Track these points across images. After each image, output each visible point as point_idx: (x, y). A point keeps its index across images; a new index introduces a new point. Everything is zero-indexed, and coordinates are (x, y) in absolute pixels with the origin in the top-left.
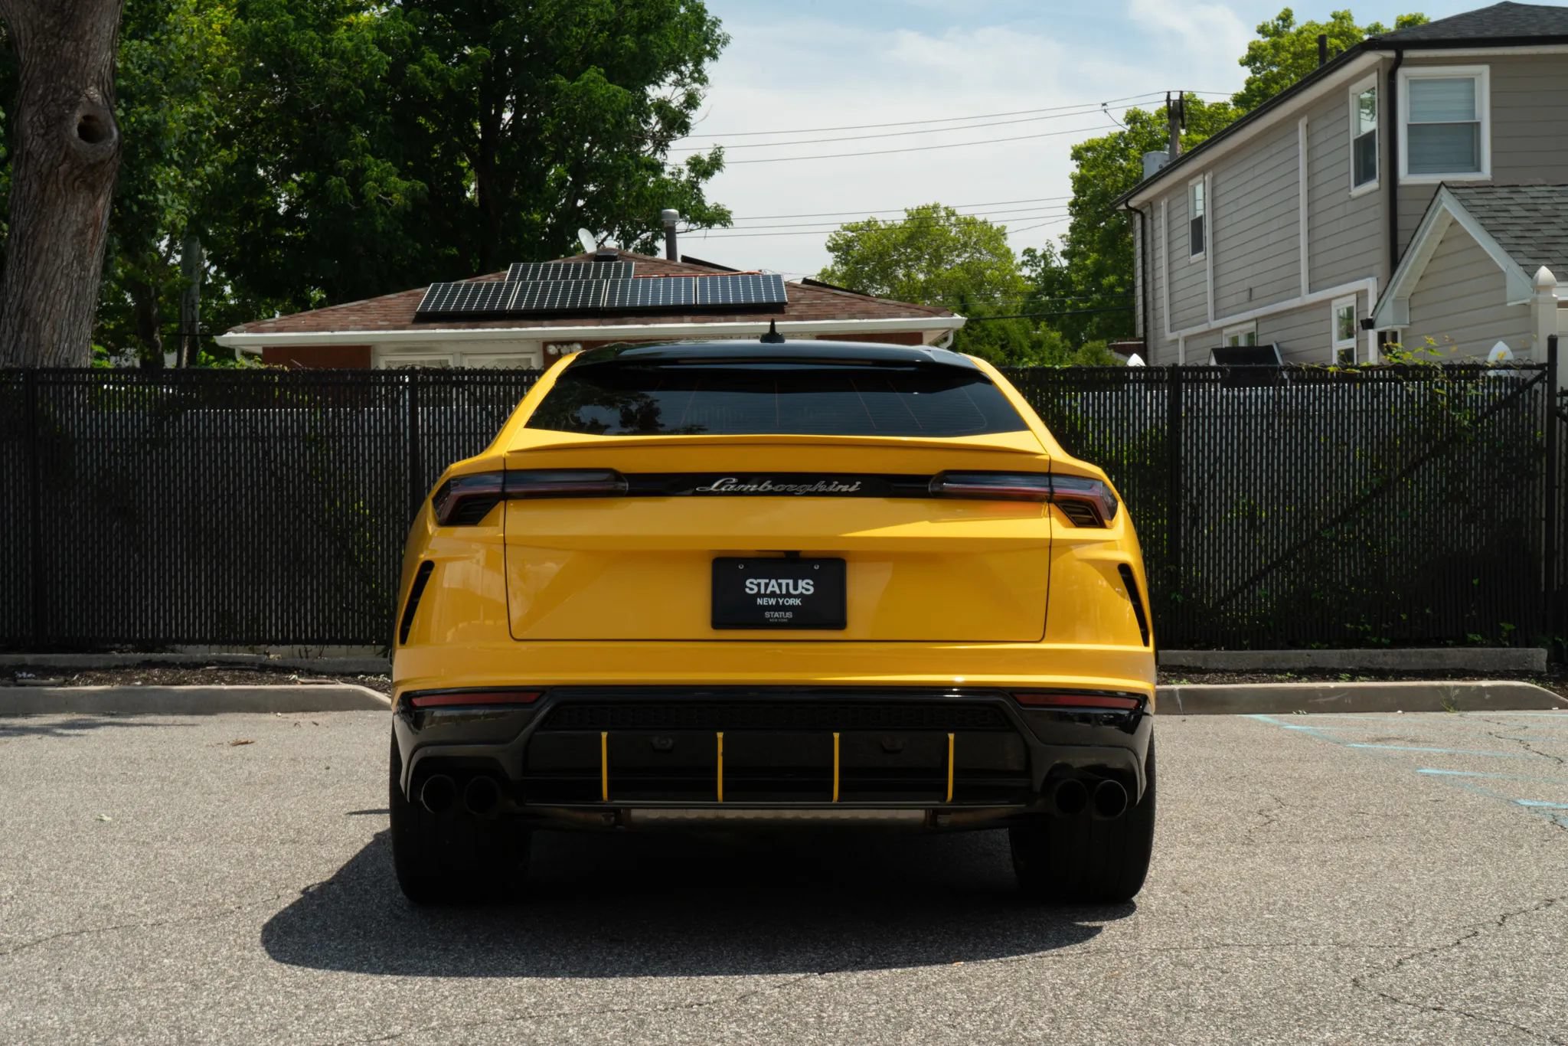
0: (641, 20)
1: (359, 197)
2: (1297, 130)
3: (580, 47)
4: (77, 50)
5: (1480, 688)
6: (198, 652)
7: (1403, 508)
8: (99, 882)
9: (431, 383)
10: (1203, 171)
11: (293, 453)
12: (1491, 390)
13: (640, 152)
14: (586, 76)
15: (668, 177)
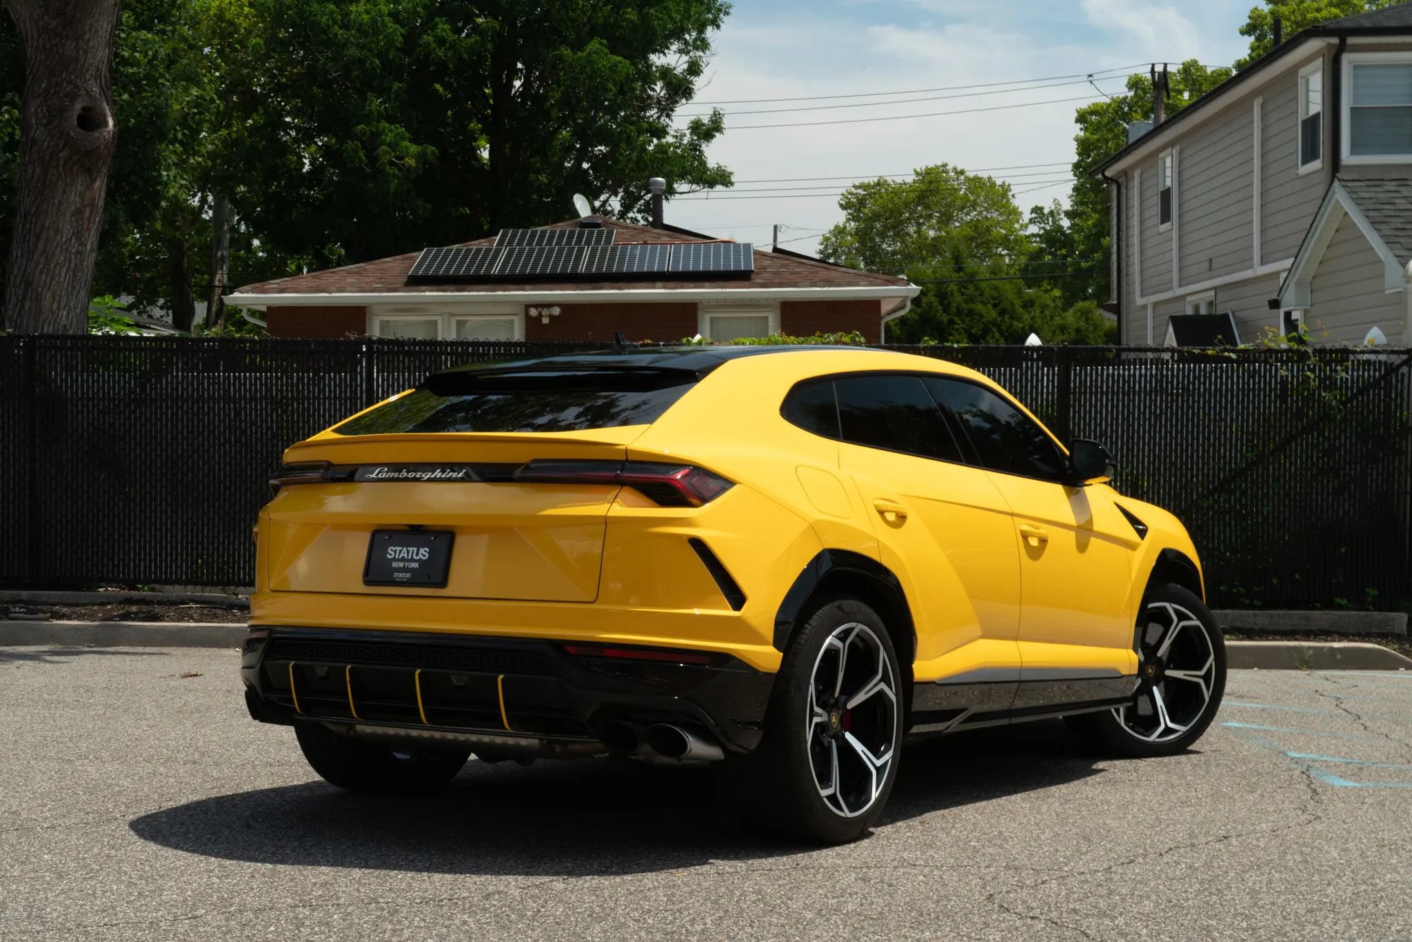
1: (373, 159)
2: (1252, 110)
3: (585, 19)
4: (77, 48)
5: (1332, 649)
7: (1276, 480)
8: (18, 792)
9: (385, 353)
10: (1171, 144)
11: (261, 414)
12: (1361, 373)
13: (644, 117)
14: (589, 47)
15: (672, 140)
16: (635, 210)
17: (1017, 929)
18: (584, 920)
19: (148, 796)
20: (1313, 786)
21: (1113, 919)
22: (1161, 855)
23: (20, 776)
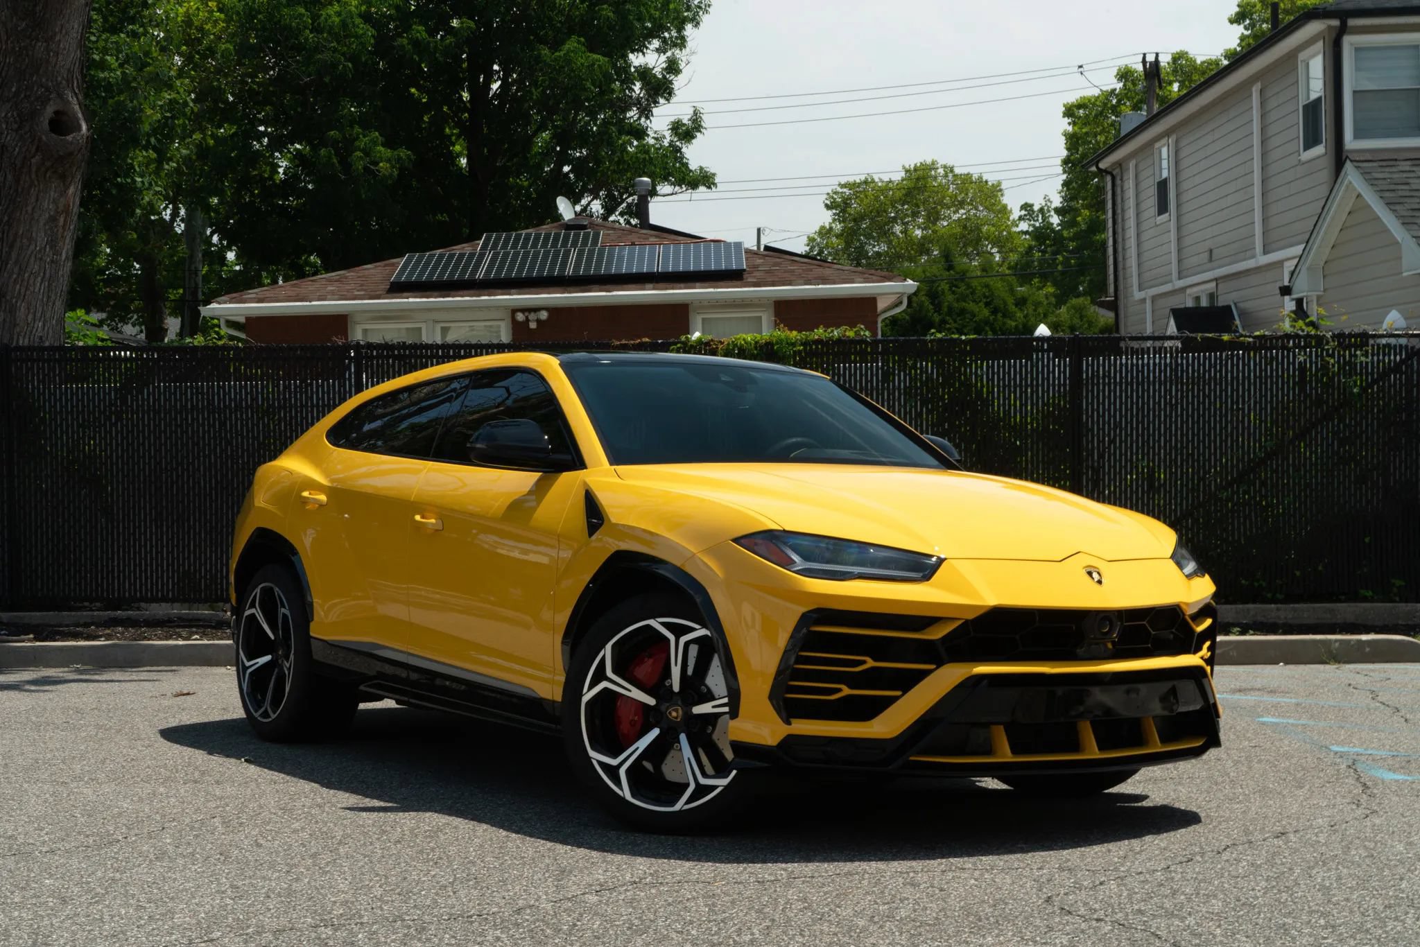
1: (346, 165)
2: (1251, 95)
3: (563, 18)
4: (47, 50)
5: (1360, 641)
6: (159, 610)
7: (1297, 470)
8: (11, 816)
9: (375, 357)
10: (1167, 133)
11: (247, 424)
12: (1381, 357)
13: (625, 118)
14: (567, 46)
15: (652, 141)
16: (618, 213)
17: (1083, 931)
18: (624, 933)
19: (149, 817)
20: (1362, 780)
21: (1183, 919)
22: (1219, 853)
23: (13, 800)
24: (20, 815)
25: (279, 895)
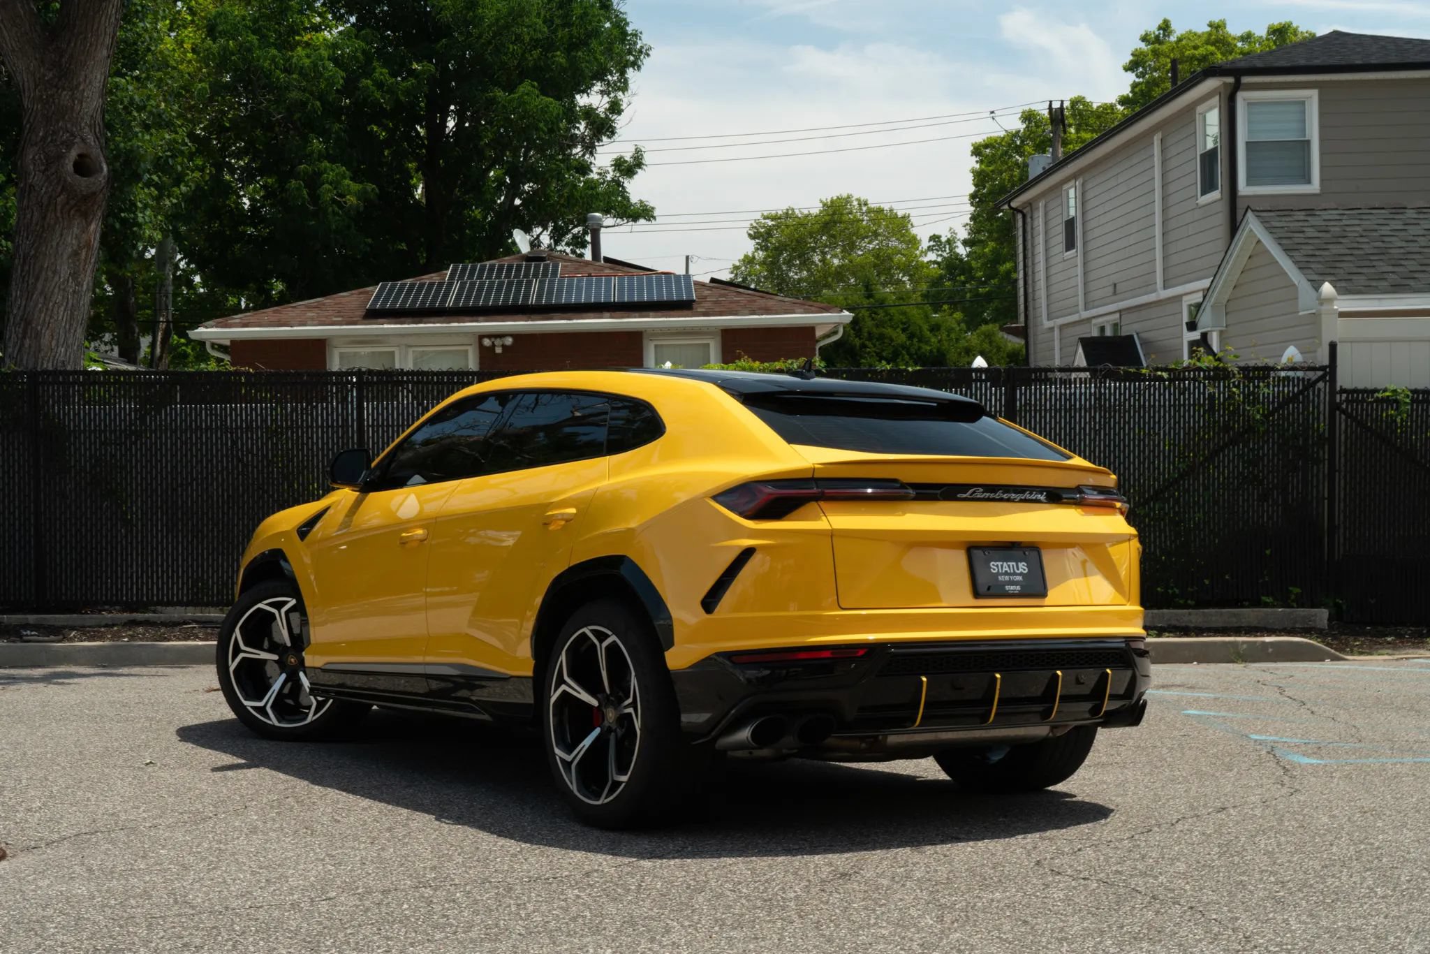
0: (571, 37)
1: (315, 198)
2: (1151, 143)
3: (516, 62)
4: (72, 98)
5: (1264, 643)
6: (175, 613)
7: (1206, 489)
8: (106, 796)
9: (375, 383)
10: (1074, 176)
11: (257, 442)
12: (1281, 389)
13: (571, 155)
14: (522, 89)
15: (596, 177)
16: (563, 243)
17: (1074, 888)
19: (229, 797)
20: (1282, 764)
22: (1173, 824)
24: (113, 796)
25: (372, 862)
